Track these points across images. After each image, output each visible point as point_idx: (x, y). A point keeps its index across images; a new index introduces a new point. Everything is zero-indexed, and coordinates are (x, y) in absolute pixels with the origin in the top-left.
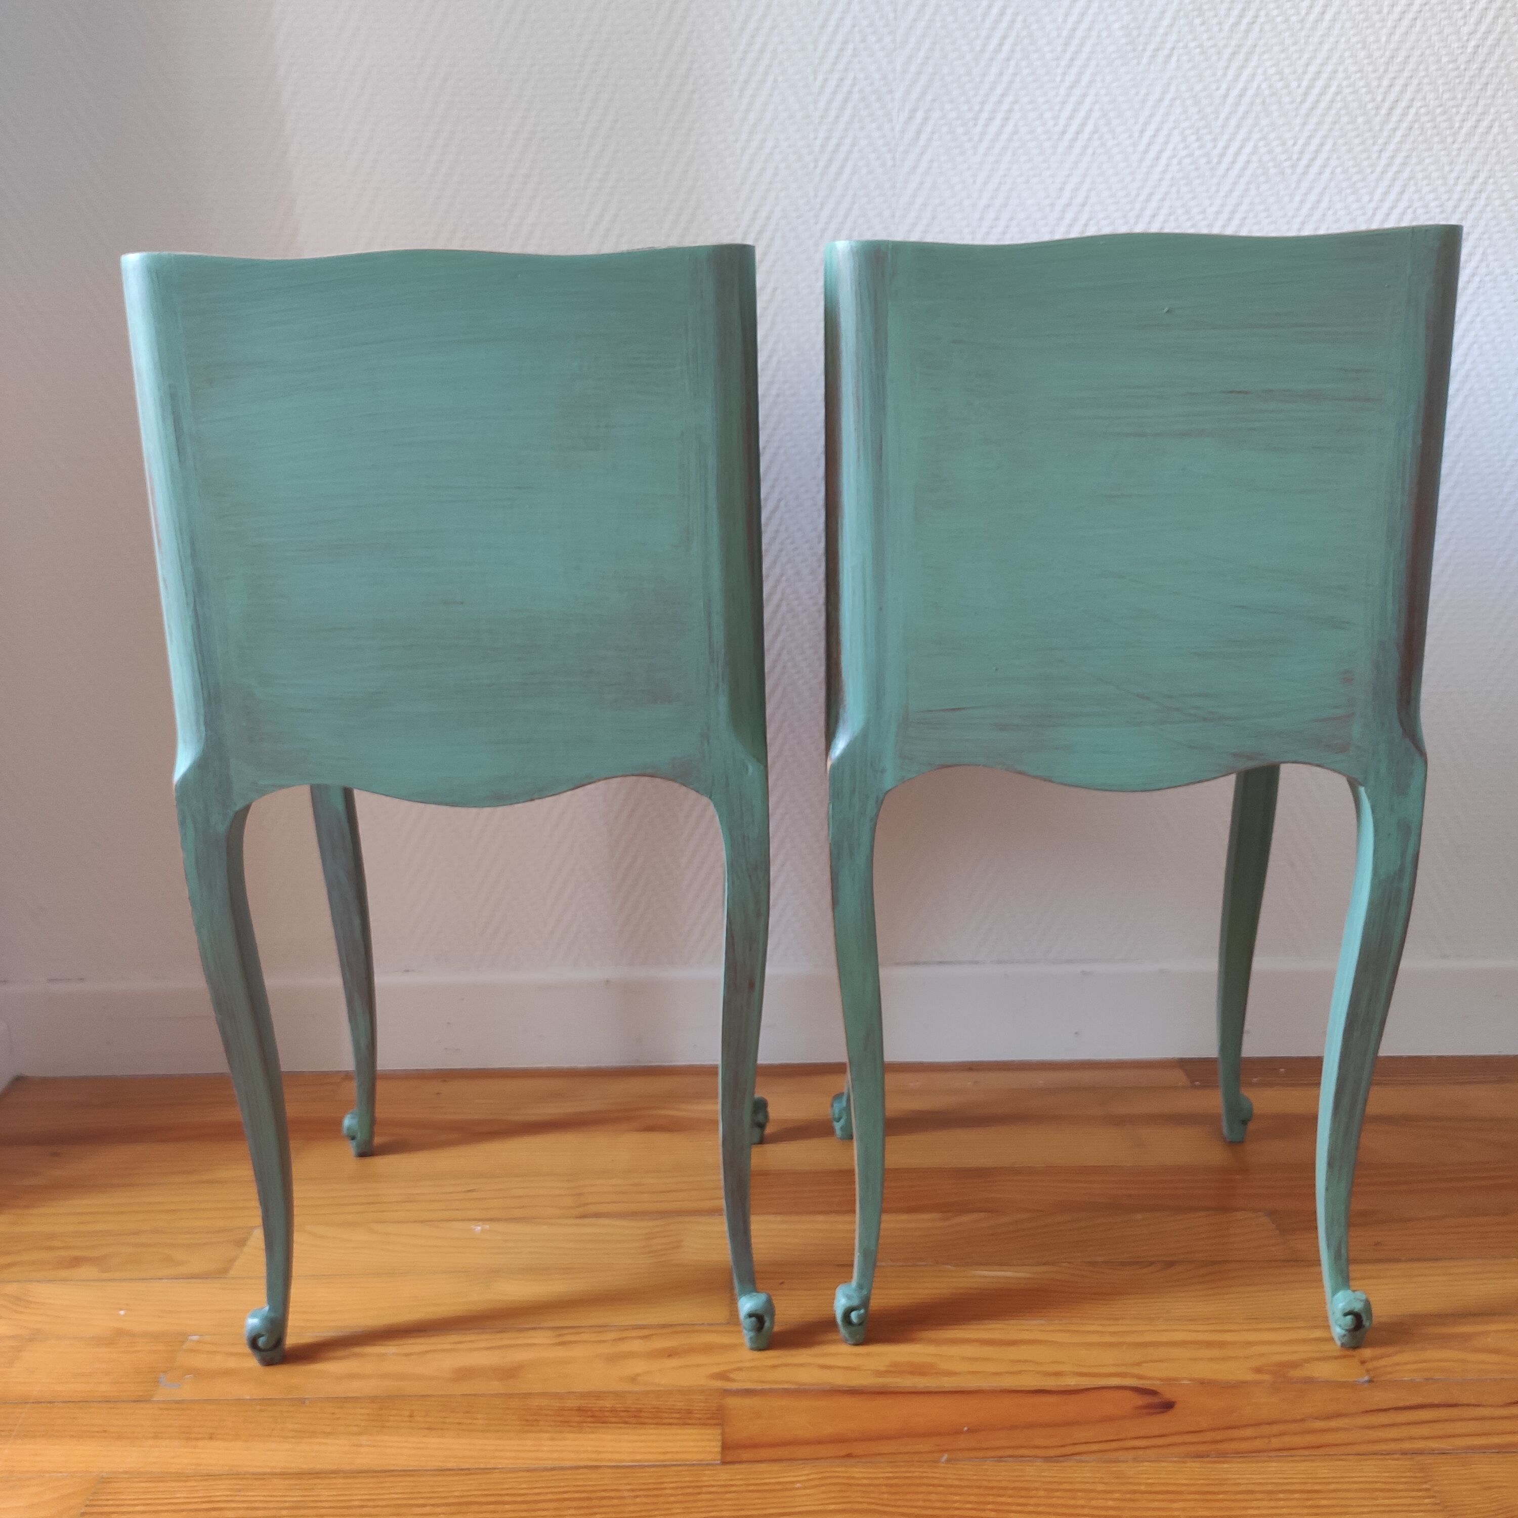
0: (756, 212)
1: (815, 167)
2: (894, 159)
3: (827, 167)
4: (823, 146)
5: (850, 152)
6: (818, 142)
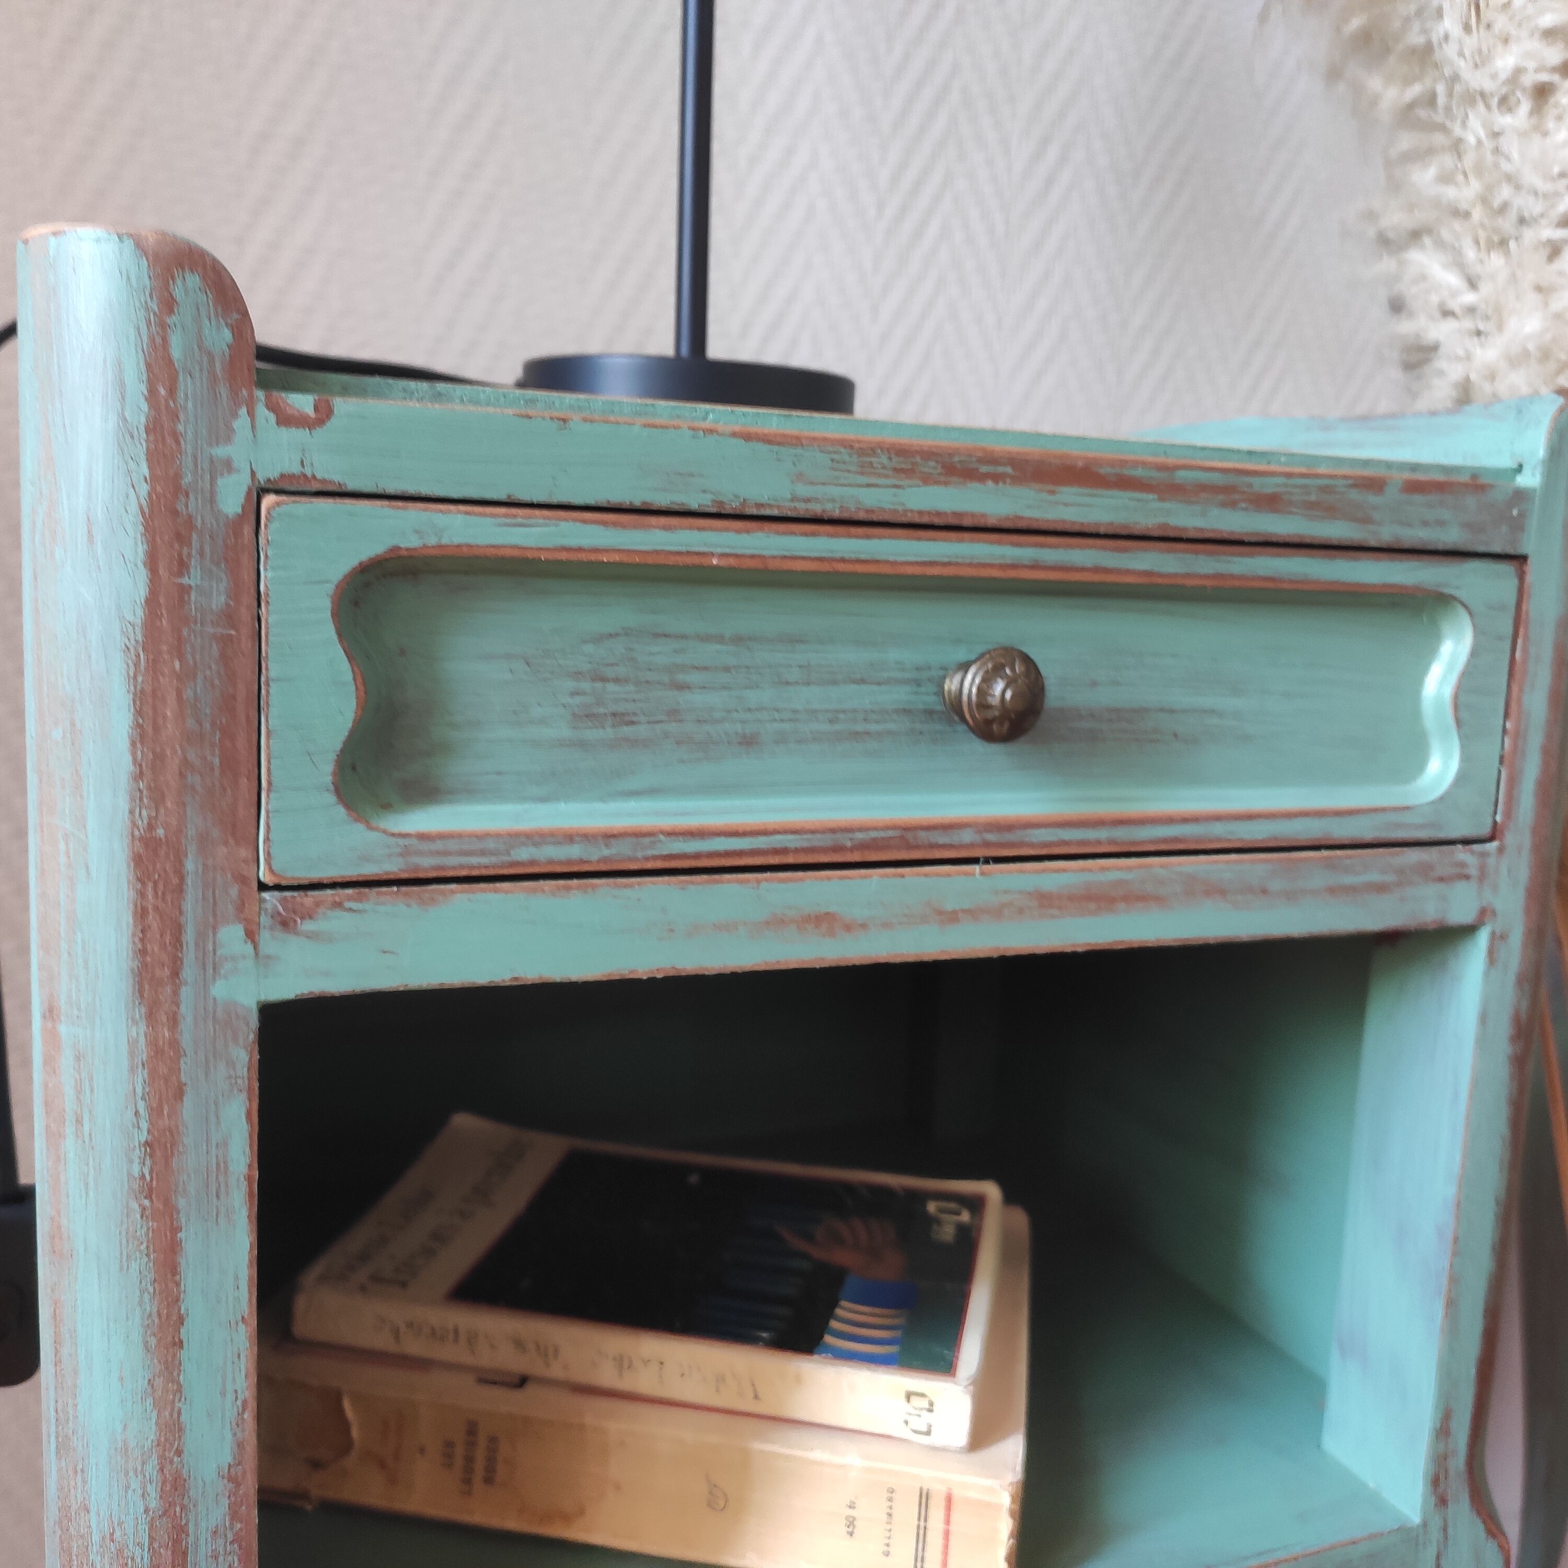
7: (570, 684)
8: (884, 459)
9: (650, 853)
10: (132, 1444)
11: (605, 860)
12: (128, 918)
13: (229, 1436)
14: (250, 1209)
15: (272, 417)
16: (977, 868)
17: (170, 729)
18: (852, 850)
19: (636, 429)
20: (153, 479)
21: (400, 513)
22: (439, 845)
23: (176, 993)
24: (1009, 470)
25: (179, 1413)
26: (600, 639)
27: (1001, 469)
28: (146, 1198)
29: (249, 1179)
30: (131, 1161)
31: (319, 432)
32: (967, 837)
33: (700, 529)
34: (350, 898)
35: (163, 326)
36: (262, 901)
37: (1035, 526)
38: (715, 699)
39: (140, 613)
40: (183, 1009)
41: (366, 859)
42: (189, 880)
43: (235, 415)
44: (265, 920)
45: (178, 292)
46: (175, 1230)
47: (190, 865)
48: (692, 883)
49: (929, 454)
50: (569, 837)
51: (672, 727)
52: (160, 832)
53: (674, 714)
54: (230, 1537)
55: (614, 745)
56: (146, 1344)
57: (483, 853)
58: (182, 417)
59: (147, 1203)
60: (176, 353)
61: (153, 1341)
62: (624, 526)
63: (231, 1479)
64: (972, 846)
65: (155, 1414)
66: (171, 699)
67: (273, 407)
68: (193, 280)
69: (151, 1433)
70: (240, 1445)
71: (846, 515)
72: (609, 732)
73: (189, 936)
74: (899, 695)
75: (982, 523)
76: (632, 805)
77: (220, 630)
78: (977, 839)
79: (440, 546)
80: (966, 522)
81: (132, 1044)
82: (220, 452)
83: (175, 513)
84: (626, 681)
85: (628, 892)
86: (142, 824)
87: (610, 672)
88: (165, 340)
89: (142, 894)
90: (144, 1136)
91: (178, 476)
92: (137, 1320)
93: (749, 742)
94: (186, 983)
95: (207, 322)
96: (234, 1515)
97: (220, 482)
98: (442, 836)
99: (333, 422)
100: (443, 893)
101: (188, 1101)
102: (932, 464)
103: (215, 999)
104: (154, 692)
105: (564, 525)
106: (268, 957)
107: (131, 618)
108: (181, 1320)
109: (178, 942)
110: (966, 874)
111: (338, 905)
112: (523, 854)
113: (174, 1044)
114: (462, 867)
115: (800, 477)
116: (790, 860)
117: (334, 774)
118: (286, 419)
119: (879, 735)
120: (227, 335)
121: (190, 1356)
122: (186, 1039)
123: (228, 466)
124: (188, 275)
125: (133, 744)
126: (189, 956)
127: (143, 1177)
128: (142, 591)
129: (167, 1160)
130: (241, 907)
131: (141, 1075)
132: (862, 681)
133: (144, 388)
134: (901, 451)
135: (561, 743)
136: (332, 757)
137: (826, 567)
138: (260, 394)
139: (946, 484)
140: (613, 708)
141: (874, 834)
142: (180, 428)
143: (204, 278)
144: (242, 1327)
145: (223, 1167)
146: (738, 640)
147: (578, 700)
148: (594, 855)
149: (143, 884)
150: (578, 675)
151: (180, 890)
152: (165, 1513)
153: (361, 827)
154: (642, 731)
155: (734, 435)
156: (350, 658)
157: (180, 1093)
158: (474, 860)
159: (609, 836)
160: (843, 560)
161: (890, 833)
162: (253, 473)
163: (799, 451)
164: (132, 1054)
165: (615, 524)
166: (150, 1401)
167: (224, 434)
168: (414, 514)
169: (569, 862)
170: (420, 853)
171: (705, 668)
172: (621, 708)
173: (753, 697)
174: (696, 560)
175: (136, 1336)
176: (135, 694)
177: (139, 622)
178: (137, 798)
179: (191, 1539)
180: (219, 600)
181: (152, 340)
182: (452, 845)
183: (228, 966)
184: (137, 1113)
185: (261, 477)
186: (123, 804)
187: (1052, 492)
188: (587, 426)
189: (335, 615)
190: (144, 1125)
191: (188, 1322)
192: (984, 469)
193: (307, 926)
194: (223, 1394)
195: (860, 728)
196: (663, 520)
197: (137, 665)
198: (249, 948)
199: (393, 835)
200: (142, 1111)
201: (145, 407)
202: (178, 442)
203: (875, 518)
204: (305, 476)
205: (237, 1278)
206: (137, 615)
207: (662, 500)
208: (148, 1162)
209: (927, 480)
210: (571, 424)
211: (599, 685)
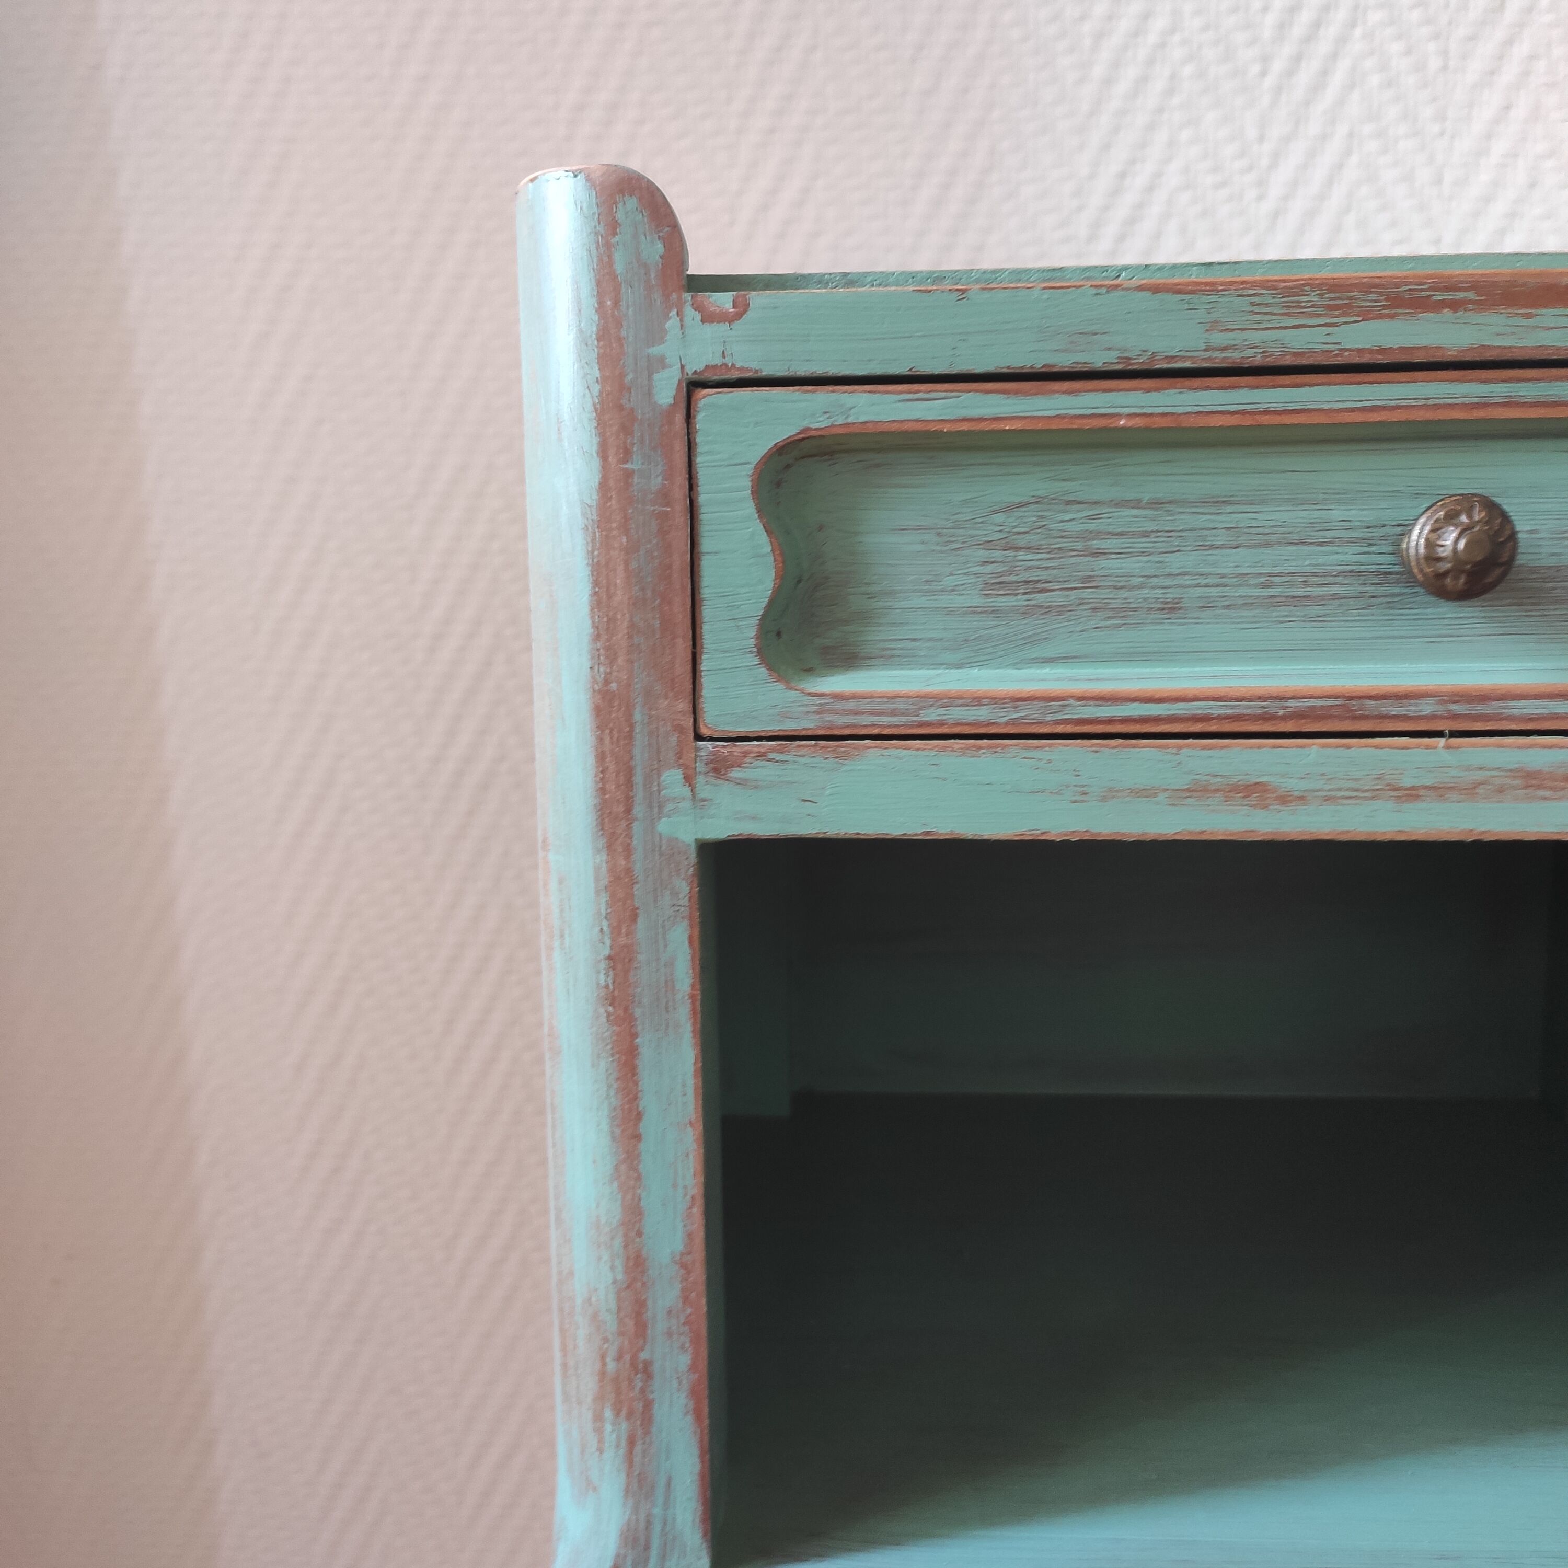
0: (1122, 175)
1: (1263, 73)
2: (1445, 53)
3: (1290, 73)
4: (1282, 27)
5: (1342, 40)
6: (1271, 19)
7: (982, 554)
8: (1314, 297)
9: (1059, 717)
10: (603, 1220)
11: (1013, 722)
12: (591, 761)
13: (680, 1225)
14: (694, 1024)
15: (698, 317)
16: (1442, 741)
17: (620, 597)
18: (1284, 718)
19: (1036, 293)
20: (603, 380)
21: (808, 396)
22: (851, 705)
23: (629, 827)
24: (1471, 295)
25: (640, 1199)
26: (1011, 508)
27: (1461, 295)
28: (610, 1005)
29: (692, 997)
30: (598, 972)
31: (737, 325)
32: (1427, 707)
33: (1106, 391)
34: (773, 750)
35: (608, 246)
36: (698, 749)
37: (1507, 356)
38: (1132, 565)
39: (595, 497)
40: (635, 842)
41: (785, 716)
42: (638, 729)
43: (667, 318)
44: (700, 766)
45: (620, 216)
46: (634, 1036)
47: (637, 716)
48: (1106, 746)
49: (1368, 287)
50: (977, 700)
51: (1086, 594)
52: (614, 686)
53: (1088, 581)
54: (682, 1320)
55: (1027, 612)
56: (612, 1132)
57: (893, 713)
58: (625, 323)
59: (610, 1009)
60: (619, 268)
61: (618, 1131)
62: (1026, 393)
63: (683, 1266)
64: (1433, 717)
65: (620, 1196)
66: (621, 568)
67: (698, 308)
68: (632, 203)
69: (617, 1214)
70: (690, 1236)
71: (1269, 361)
72: (1021, 601)
73: (638, 779)
74: (1348, 556)
75: (1437, 357)
76: (1047, 671)
77: (658, 508)
78: (1440, 710)
79: (847, 425)
80: (1418, 358)
81: (597, 869)
82: (656, 350)
83: (621, 408)
84: (1038, 548)
85: (1037, 754)
86: (600, 678)
87: (1022, 541)
88: (610, 257)
89: (601, 740)
90: (607, 952)
91: (622, 376)
92: (606, 1112)
93: (1171, 608)
94: (636, 819)
95: (643, 237)
96: (686, 1299)
97: (656, 377)
98: (854, 697)
99: (749, 315)
100: (857, 748)
101: (641, 923)
102: (1373, 297)
103: (660, 835)
104: (607, 564)
105: (965, 396)
106: (704, 800)
107: (589, 502)
108: (639, 1116)
109: (629, 784)
110: (1428, 747)
111: (761, 755)
112: (932, 715)
113: (629, 871)
114: (873, 725)
115: (1214, 325)
116: (1213, 728)
117: (758, 637)
118: (708, 318)
119: (1321, 600)
120: (659, 247)
121: (647, 1147)
122: (638, 868)
123: (661, 363)
124: (627, 198)
125: (592, 610)
126: (639, 795)
127: (607, 987)
128: (596, 479)
129: (626, 972)
130: (679, 755)
131: (604, 898)
132: (1301, 543)
133: (594, 302)
134: (1335, 287)
135: (974, 611)
136: (755, 622)
137: (1247, 421)
138: (688, 296)
139: (1391, 317)
140: (1024, 576)
141: (1312, 703)
142: (624, 333)
143: (640, 199)
144: (690, 1130)
145: (670, 984)
146: (1156, 504)
147: (989, 568)
148: (1002, 718)
149: (603, 731)
150: (988, 545)
151: (630, 736)
152: (628, 1287)
153: (780, 686)
154: (1056, 598)
155: (1140, 288)
156: (769, 532)
157: (634, 917)
158: (885, 720)
159: (1018, 700)
160: (1267, 412)
161: (1330, 702)
162: (682, 367)
163: (1213, 298)
164: (597, 879)
165: (1017, 392)
166: (615, 1184)
167: (656, 335)
168: (823, 397)
169: (976, 724)
170: (835, 712)
171: (1121, 534)
172: (1034, 575)
173: (1175, 562)
174: (1102, 423)
175: (605, 1126)
176: (593, 566)
177: (594, 503)
178: (595, 656)
179: (649, 1314)
180: (657, 482)
181: (600, 260)
182: (864, 705)
183: (670, 806)
184: (602, 930)
185: (690, 370)
186: (587, 664)
187: (1528, 316)
188: (987, 295)
189: (756, 493)
190: (608, 942)
191: (645, 1119)
192: (1439, 297)
193: (736, 773)
194: (675, 1186)
195: (1299, 592)
196: (1067, 385)
197: (593, 540)
198: (686, 791)
199: (810, 694)
200: (605, 928)
201: (596, 318)
202: (621, 346)
203: (1304, 361)
204: (725, 365)
205: (684, 1085)
206: (592, 498)
207: (1064, 362)
208: (611, 973)
209: (1366, 315)
210: (969, 294)
211: (1010, 553)
